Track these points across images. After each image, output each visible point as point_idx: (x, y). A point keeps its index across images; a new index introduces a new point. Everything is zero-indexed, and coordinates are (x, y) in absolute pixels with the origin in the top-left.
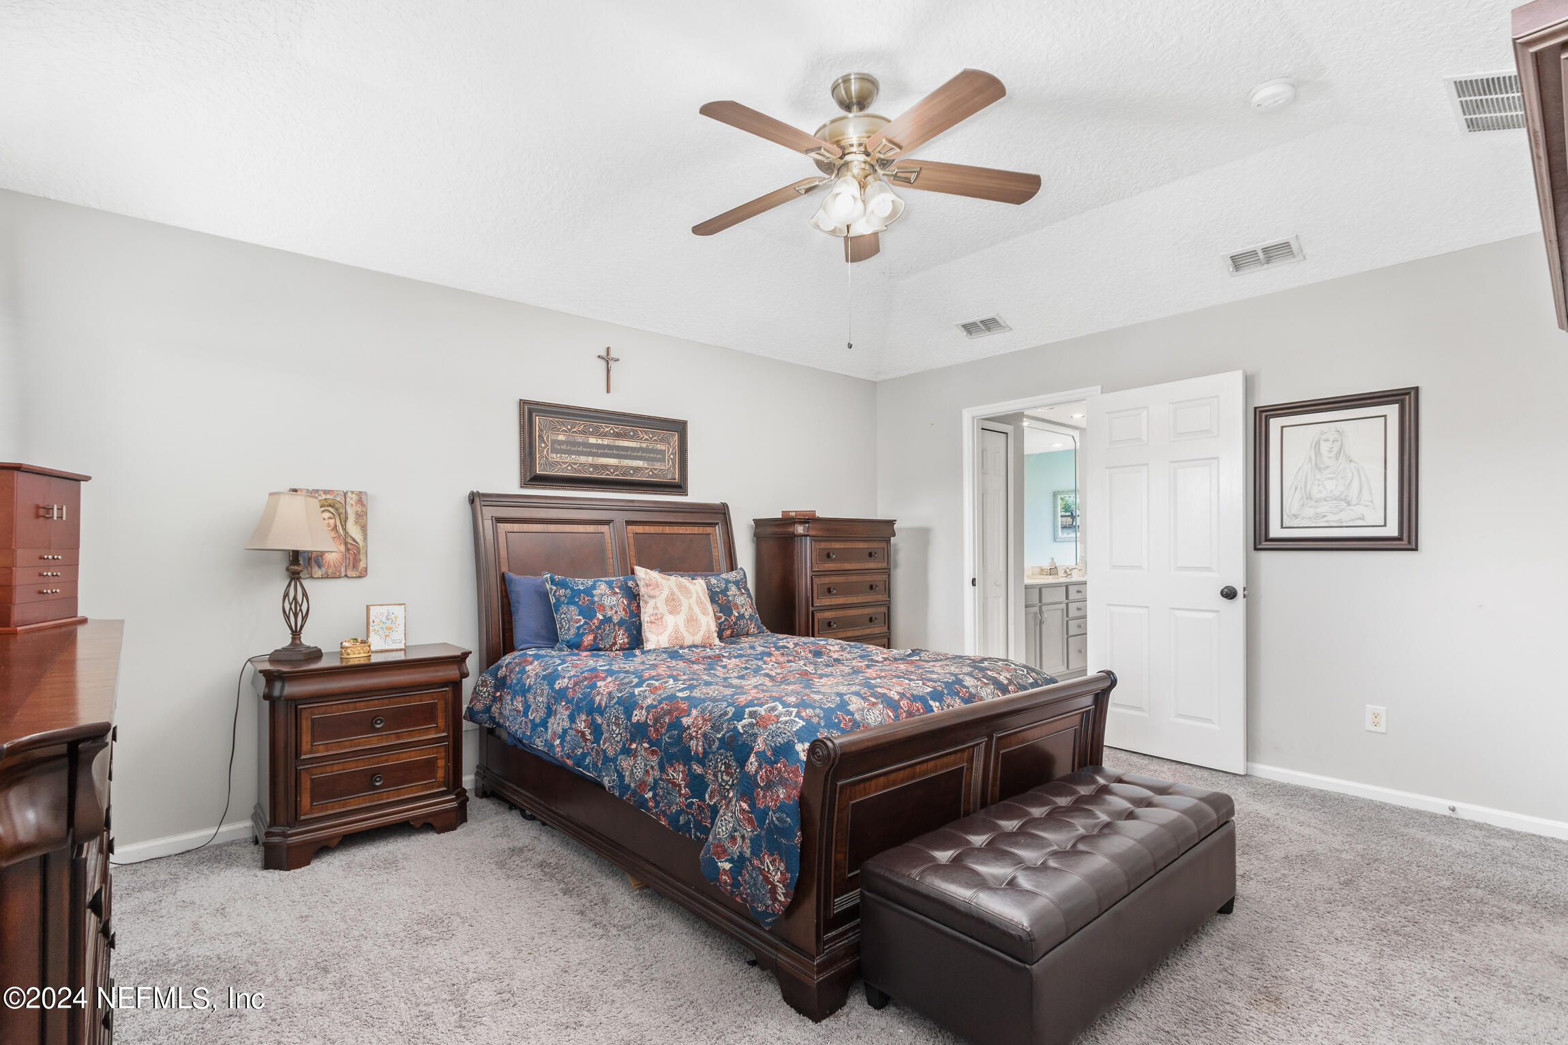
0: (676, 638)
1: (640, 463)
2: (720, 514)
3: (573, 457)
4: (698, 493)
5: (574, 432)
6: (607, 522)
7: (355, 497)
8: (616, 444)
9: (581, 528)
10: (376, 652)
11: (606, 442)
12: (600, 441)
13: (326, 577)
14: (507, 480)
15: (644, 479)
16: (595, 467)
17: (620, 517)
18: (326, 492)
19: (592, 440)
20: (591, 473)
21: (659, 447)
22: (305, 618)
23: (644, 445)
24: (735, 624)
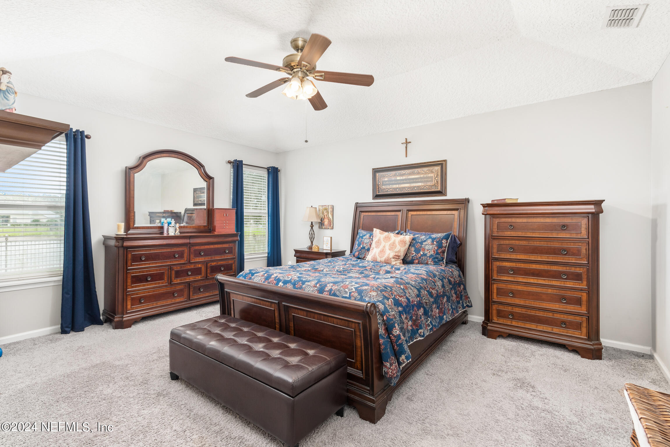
0: (374, 258)
1: (420, 184)
2: (466, 202)
3: (391, 186)
4: (452, 194)
5: (391, 176)
6: (399, 211)
7: (330, 207)
8: (409, 178)
9: (389, 214)
10: (325, 250)
11: (404, 178)
12: (401, 178)
13: (325, 229)
14: (367, 197)
15: (421, 191)
16: (400, 188)
17: (405, 208)
18: (325, 206)
19: (398, 178)
20: (398, 191)
21: (429, 175)
22: (314, 239)
23: (422, 176)
24: (420, 258)
